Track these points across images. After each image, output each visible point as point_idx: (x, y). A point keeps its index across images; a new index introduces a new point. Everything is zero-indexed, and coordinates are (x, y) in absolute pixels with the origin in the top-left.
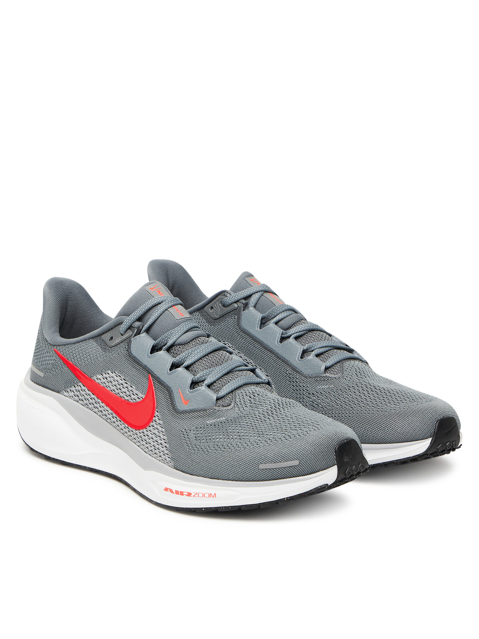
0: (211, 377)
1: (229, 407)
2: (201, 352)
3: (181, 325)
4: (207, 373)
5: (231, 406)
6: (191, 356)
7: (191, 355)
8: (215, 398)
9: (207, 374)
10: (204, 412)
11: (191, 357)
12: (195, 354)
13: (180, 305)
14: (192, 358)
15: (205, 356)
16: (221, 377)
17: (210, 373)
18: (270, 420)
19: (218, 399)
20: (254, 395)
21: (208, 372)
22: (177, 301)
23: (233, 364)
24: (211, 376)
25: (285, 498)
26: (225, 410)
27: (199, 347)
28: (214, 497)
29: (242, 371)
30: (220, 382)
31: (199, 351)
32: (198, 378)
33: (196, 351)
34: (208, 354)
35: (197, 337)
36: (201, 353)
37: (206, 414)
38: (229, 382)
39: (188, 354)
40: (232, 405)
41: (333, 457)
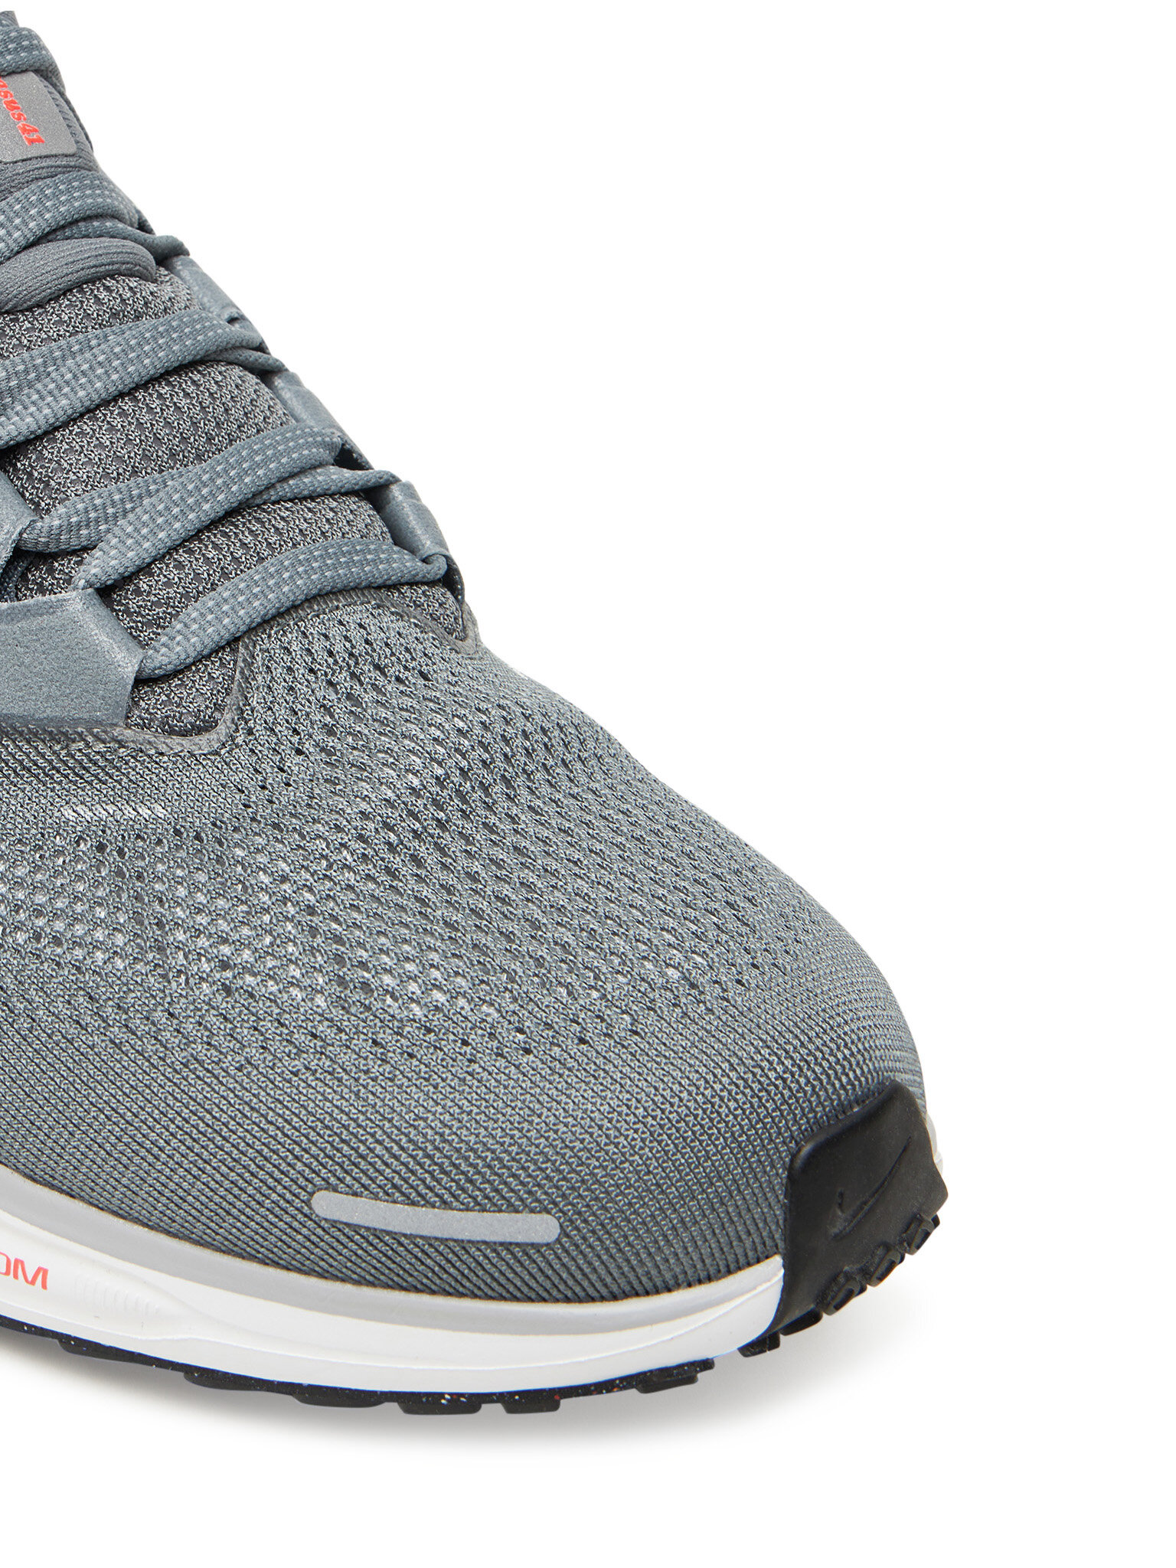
0: (129, 536)
1: (204, 743)
2: (100, 371)
3: (18, 194)
4: (113, 504)
5: (213, 735)
6: (39, 386)
7: (38, 379)
8: (129, 672)
9: (110, 511)
10: (57, 748)
11: (38, 392)
12: (60, 382)
13: (37, 71)
14: (41, 403)
15: (115, 400)
16: (185, 542)
17: (129, 506)
18: (422, 872)
19: (142, 681)
20: (353, 675)
21: (117, 497)
22: (24, 49)
23: (266, 461)
24: (130, 529)
25: (441, 1395)
26: (176, 755)
27: (94, 342)
28: (33, 1282)
29: (313, 499)
30: (174, 575)
31: (85, 367)
32: (54, 535)
33: (70, 362)
34: (137, 388)
35: (92, 281)
36: (99, 377)
37: (65, 763)
38: (225, 575)
39: (27, 372)
40: (222, 729)
41: (773, 1210)
